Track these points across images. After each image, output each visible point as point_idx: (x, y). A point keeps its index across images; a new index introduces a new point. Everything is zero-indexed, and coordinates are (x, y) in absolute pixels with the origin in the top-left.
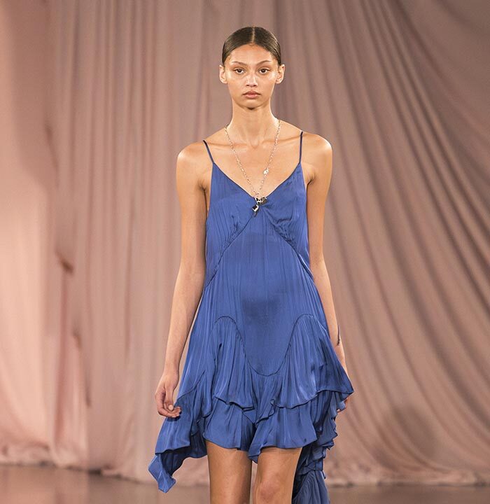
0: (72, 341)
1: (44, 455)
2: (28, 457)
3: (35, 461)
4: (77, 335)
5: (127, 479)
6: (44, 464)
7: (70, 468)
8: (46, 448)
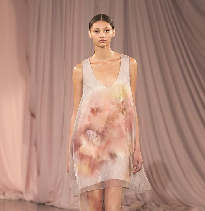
0: (34, 147)
1: (20, 196)
2: (13, 197)
3: (17, 198)
4: (36, 145)
5: (56, 207)
6: (20, 200)
7: (31, 202)
8: (22, 193)
